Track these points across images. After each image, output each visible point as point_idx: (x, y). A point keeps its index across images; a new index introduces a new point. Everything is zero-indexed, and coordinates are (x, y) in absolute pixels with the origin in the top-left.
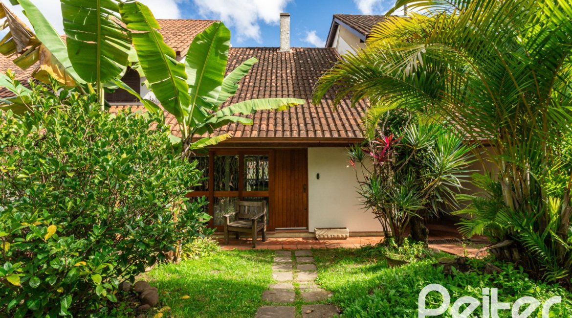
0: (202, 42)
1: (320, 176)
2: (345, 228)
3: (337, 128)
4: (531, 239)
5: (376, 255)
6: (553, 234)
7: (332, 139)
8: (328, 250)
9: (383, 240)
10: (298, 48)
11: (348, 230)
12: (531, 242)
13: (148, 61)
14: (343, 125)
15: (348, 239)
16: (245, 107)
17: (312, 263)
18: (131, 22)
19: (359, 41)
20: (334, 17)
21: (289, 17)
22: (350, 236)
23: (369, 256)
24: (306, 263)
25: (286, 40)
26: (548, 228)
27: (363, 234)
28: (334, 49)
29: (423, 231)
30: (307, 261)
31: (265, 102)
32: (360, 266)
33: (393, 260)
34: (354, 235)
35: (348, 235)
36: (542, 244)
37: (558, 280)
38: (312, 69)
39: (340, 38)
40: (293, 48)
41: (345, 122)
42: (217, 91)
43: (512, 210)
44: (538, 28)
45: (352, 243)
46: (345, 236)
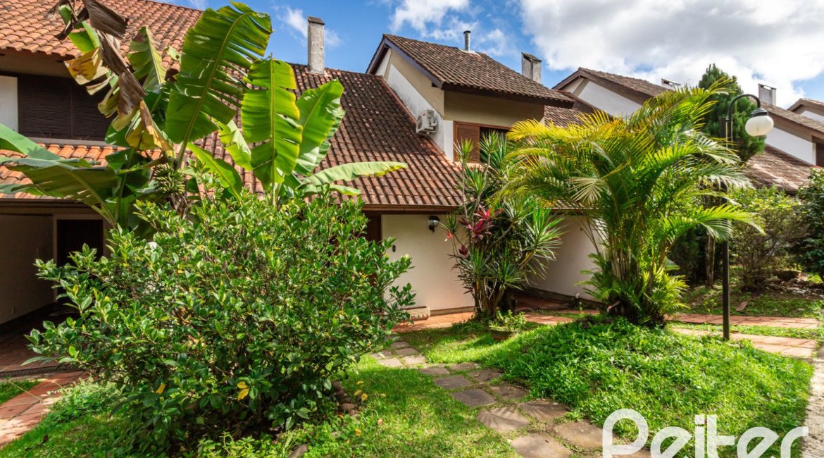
0: (309, 97)
1: (397, 248)
2: (425, 307)
3: (419, 193)
4: (632, 297)
5: (473, 331)
6: (645, 294)
7: (417, 206)
8: (415, 332)
9: (474, 315)
10: (334, 71)
11: (429, 309)
12: (633, 300)
13: (253, 118)
14: (424, 189)
15: (429, 319)
16: (344, 173)
17: (410, 347)
18: (256, 78)
19: (431, 85)
20: (384, 37)
21: (324, 26)
22: (431, 316)
23: (466, 332)
24: (403, 348)
25: (320, 59)
26: (642, 291)
27: (442, 312)
28: (381, 77)
29: (513, 302)
30: (403, 346)
31: (365, 165)
32: (464, 343)
33: (499, 332)
34: (435, 313)
35: (429, 314)
36: (637, 300)
37: (645, 323)
38: (363, 106)
39: (392, 66)
40: (327, 69)
41: (426, 185)
42: (314, 154)
43: (620, 279)
44: (643, 167)
45: (436, 323)
46: (426, 316)
